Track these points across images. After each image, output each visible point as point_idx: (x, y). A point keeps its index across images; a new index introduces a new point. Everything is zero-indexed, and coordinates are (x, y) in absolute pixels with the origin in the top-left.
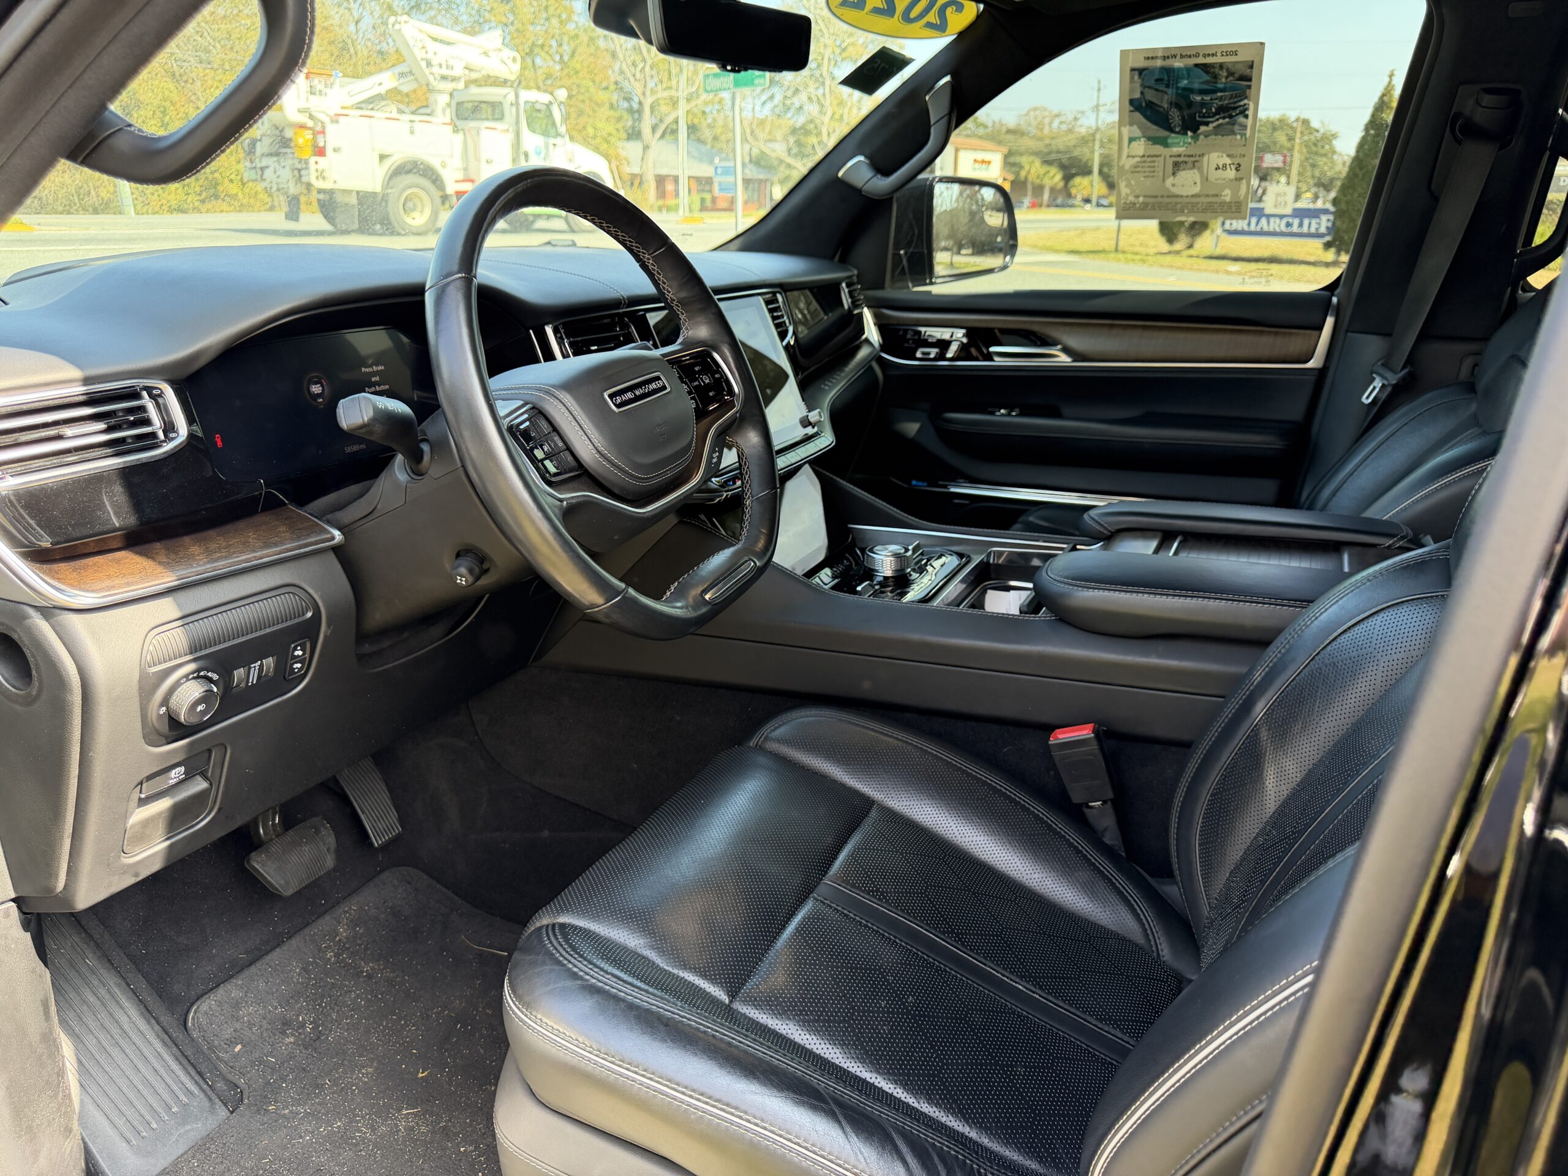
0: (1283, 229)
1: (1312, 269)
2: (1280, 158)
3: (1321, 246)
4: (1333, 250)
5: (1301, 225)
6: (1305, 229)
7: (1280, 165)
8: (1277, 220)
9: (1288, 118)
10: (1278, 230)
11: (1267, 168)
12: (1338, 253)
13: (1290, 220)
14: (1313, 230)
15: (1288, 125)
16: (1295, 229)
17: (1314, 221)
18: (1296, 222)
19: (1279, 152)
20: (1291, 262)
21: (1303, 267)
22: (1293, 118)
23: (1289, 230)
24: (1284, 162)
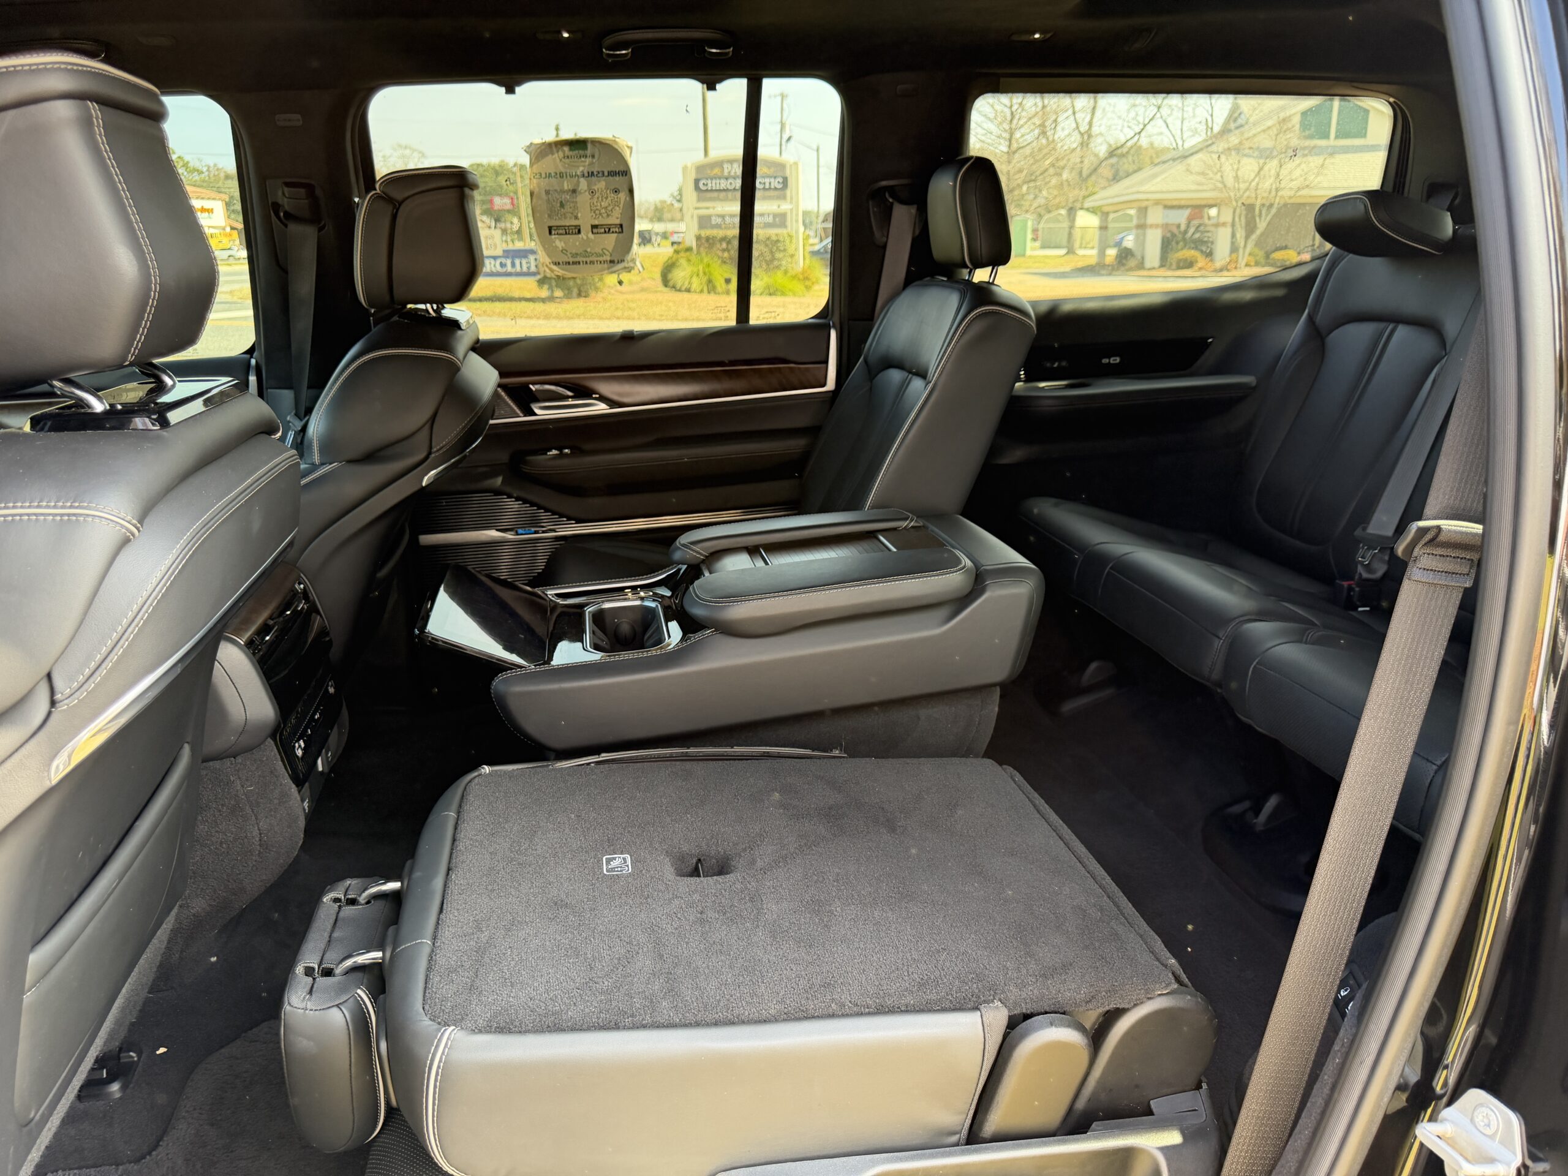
0: (499, 268)
1: (531, 305)
2: (507, 201)
3: (536, 284)
4: (546, 287)
5: (513, 265)
6: (518, 269)
7: (509, 207)
8: (492, 261)
9: (507, 164)
10: (494, 270)
11: (499, 210)
12: (551, 288)
13: (503, 260)
14: (525, 269)
15: (508, 170)
16: (509, 268)
17: (524, 261)
18: (509, 262)
19: (507, 195)
20: (511, 299)
21: (524, 303)
22: (511, 164)
23: (504, 270)
24: (513, 204)
